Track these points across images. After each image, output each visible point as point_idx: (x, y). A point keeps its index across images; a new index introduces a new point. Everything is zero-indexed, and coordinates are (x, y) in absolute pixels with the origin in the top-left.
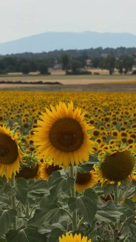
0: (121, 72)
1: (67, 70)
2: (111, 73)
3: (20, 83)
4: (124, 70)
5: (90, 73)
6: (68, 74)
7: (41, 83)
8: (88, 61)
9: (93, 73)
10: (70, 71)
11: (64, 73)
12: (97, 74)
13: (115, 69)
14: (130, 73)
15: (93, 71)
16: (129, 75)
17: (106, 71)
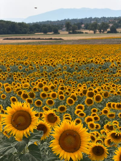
0: (100, 32)
1: (69, 31)
2: (95, 33)
3: (39, 39)
4: (102, 31)
5: (83, 33)
6: (70, 33)
7: (51, 39)
8: (83, 26)
9: (84, 33)
10: (71, 31)
11: (67, 33)
12: (86, 33)
13: (97, 30)
14: (106, 32)
15: (84, 31)
16: (105, 33)
17: (92, 32)
